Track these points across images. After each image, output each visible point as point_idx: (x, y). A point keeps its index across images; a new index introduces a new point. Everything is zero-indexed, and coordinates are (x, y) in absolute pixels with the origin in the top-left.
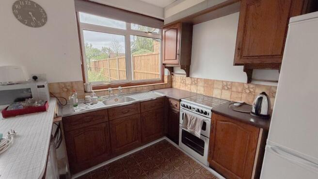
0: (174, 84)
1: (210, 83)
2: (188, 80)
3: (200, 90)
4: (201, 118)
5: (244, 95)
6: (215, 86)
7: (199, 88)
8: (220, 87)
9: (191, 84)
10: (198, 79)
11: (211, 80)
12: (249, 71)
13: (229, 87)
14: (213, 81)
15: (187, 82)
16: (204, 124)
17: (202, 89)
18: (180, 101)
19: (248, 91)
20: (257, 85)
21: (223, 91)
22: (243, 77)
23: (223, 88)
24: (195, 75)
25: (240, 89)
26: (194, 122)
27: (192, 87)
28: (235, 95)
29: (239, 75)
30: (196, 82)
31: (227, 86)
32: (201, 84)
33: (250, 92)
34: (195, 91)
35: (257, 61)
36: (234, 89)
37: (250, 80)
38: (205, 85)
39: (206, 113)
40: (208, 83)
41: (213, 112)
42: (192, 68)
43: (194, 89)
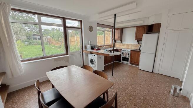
2: (121, 44)
3: (125, 47)
4: (128, 52)
8: (131, 46)
9: (122, 45)
12: (138, 41)
14: (129, 44)
16: (129, 54)
18: (121, 49)
19: (138, 46)
22: (137, 43)
24: (124, 43)
25: (136, 46)
29: (136, 42)
30: (124, 45)
31: (133, 45)
35: (139, 39)
37: (138, 43)
40: (128, 45)
41: (131, 50)
42: (123, 41)
43: (123, 47)
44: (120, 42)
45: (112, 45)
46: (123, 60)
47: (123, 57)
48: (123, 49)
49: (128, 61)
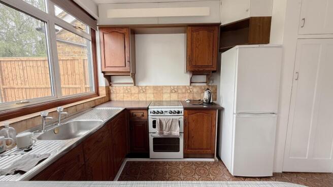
0: (113, 97)
1: (159, 89)
2: (135, 90)
3: (150, 97)
4: (176, 117)
5: (187, 95)
6: (164, 91)
7: (148, 95)
8: (169, 91)
9: (139, 92)
10: (146, 86)
11: (160, 86)
13: (176, 90)
14: (162, 88)
15: (133, 92)
17: (152, 96)
18: (147, 109)
19: (189, 91)
20: (194, 86)
21: (172, 94)
23: (171, 92)
24: (142, 84)
25: (184, 91)
26: (170, 124)
27: (140, 95)
28: (181, 96)
30: (144, 91)
32: (150, 91)
33: (191, 91)
34: (145, 99)
35: (201, 69)
36: (180, 91)
37: (191, 83)
38: (155, 92)
39: (179, 112)
40: (158, 89)
41: (185, 109)
42: (138, 76)
43: (142, 97)
44: (131, 81)
45: (98, 94)
46: (155, 150)
47: (157, 135)
48: (152, 109)
49: (178, 150)
